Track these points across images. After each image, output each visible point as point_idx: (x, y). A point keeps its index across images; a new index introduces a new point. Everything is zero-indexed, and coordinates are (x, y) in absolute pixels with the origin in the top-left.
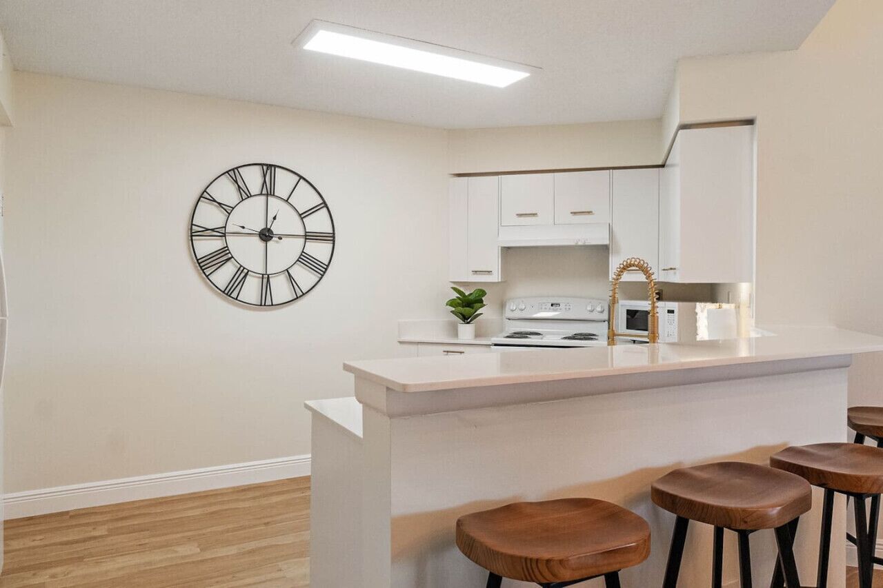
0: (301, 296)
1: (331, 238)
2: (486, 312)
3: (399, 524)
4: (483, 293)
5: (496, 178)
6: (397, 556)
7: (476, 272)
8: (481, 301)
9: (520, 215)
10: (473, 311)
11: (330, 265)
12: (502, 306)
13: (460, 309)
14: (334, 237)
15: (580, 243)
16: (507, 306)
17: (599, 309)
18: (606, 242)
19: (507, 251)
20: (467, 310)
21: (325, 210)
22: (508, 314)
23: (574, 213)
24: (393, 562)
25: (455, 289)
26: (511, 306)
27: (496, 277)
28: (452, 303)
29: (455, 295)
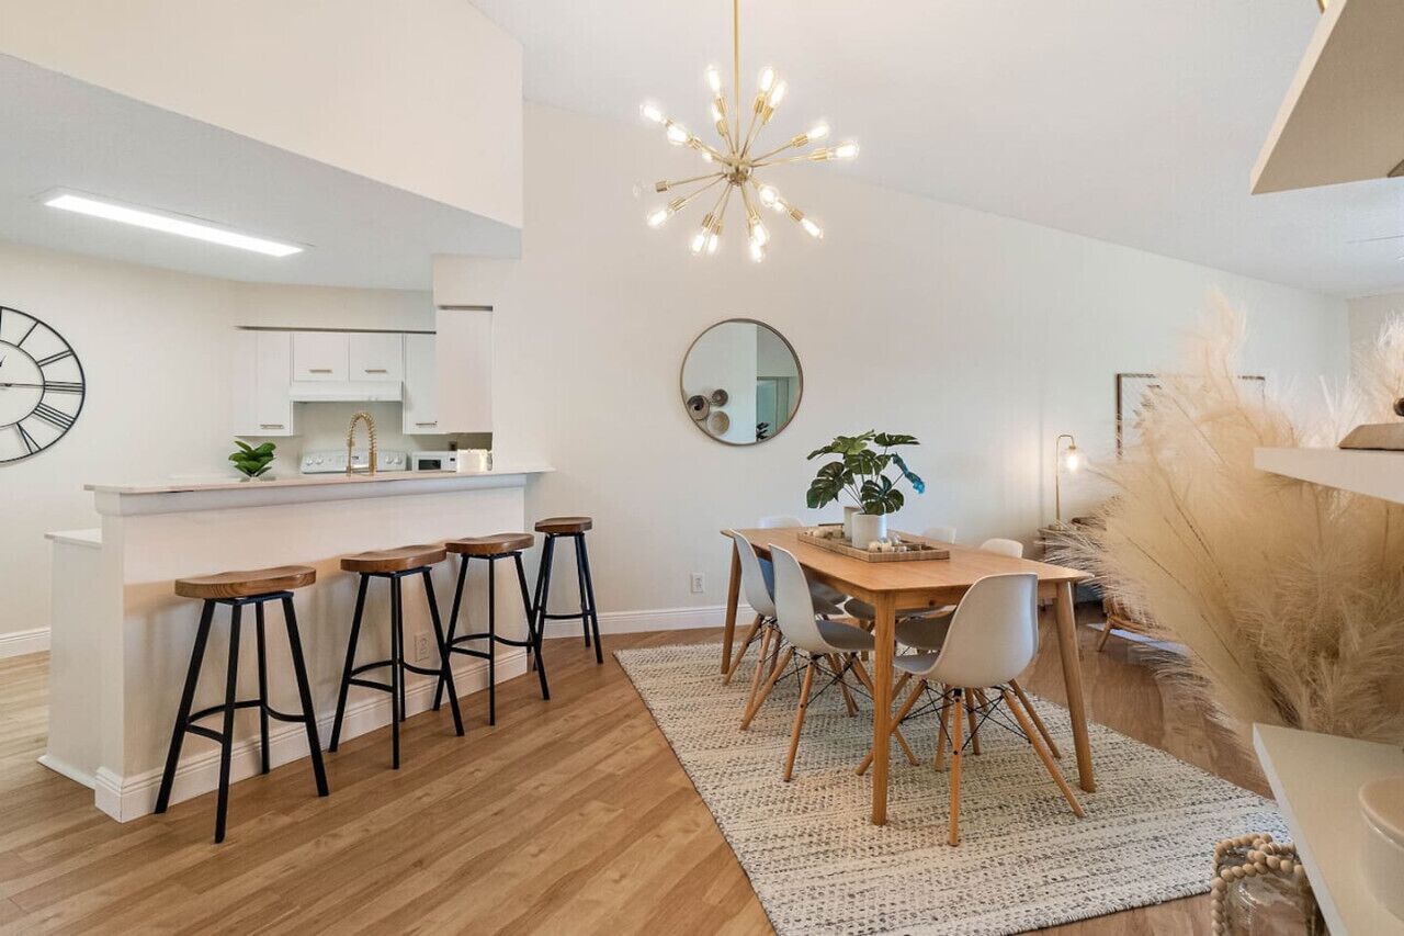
0: (36, 452)
1: (81, 389)
2: (276, 466)
3: (131, 591)
4: (273, 447)
5: (288, 333)
6: (129, 612)
7: (265, 426)
8: (271, 455)
9: (313, 371)
10: (259, 465)
11: (78, 419)
12: (298, 460)
13: (245, 463)
14: (84, 388)
15: (373, 399)
16: (303, 461)
17: (396, 461)
18: (399, 399)
19: (301, 407)
20: (252, 464)
21: (71, 358)
22: (304, 468)
23: (369, 371)
24: (126, 614)
25: (239, 443)
26: (307, 460)
27: (288, 431)
28: (235, 457)
29: (239, 449)
